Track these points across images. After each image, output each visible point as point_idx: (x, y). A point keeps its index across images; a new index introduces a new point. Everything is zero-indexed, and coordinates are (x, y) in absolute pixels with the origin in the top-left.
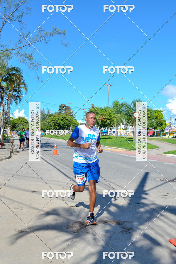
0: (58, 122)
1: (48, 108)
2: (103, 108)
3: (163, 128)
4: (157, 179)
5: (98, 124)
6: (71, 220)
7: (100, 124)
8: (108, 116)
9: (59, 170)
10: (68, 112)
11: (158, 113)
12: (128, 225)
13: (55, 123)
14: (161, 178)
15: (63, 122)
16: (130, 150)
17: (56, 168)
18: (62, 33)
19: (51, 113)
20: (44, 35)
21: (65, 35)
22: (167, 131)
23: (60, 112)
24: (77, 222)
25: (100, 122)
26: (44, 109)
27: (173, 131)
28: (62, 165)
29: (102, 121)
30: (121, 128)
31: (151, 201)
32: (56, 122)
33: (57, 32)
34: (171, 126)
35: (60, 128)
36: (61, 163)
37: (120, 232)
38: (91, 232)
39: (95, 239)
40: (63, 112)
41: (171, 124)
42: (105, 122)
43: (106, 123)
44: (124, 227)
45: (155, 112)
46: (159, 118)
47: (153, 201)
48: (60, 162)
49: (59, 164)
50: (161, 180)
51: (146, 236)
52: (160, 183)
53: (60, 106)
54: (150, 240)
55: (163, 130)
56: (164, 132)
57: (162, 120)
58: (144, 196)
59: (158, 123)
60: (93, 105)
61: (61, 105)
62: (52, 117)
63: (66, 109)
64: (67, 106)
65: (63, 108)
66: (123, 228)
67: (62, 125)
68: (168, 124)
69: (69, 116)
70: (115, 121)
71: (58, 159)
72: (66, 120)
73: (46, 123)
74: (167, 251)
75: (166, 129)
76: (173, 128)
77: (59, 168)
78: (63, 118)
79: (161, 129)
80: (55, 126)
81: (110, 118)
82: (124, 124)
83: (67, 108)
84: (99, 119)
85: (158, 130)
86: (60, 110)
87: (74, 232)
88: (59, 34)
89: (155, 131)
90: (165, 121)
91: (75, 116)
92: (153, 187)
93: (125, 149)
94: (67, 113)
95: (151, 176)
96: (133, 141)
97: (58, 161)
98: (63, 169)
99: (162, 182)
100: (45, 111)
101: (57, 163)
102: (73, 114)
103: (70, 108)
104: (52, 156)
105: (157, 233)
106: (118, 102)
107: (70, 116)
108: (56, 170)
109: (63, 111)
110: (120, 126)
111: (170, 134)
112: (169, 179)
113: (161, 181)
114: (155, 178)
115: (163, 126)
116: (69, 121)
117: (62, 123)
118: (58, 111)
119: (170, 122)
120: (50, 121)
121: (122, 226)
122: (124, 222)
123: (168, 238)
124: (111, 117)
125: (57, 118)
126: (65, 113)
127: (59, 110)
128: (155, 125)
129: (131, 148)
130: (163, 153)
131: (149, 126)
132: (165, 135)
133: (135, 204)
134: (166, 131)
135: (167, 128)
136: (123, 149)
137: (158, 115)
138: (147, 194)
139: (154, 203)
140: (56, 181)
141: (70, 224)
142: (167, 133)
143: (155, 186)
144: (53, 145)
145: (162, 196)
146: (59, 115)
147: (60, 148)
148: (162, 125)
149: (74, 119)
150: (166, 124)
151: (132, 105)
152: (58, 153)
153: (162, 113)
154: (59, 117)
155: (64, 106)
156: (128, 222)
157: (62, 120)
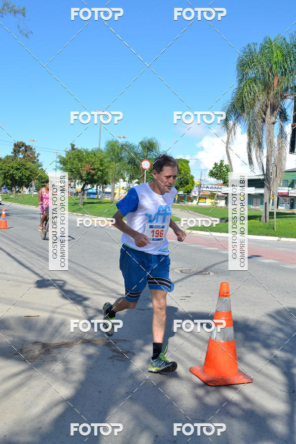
0: (11, 172)
2: (90, 150)
3: (189, 189)
4: (176, 271)
5: (81, 178)
7: (84, 178)
8: (99, 165)
9: (10, 255)
10: (29, 156)
11: (182, 164)
12: (124, 347)
13: (5, 174)
14: (181, 269)
15: (21, 172)
17: (4, 251)
18: (19, 12)
21: (24, 16)
22: (195, 194)
23: (16, 156)
24: (36, 343)
25: (84, 174)
27: (205, 195)
28: (14, 245)
29: (88, 174)
30: (121, 187)
32: (8, 173)
33: (9, 10)
34: (202, 186)
35: (14, 183)
36: (14, 242)
37: (108, 359)
39: (67, 370)
41: (202, 183)
42: (93, 175)
43: (96, 177)
44: (117, 349)
46: (183, 172)
48: (12, 241)
50: (181, 271)
52: (180, 277)
53: (15, 145)
55: (189, 192)
56: (191, 196)
57: (188, 175)
59: (182, 180)
61: (18, 142)
62: (0, 164)
63: (26, 151)
64: (27, 144)
65: (21, 149)
66: (114, 351)
67: (17, 178)
68: (198, 183)
69: (31, 163)
70: (110, 174)
71: (8, 236)
72: (26, 169)
75: (193, 190)
76: (204, 189)
77: (8, 250)
78: (19, 165)
79: (186, 191)
80: (6, 180)
81: (101, 168)
82: (126, 180)
83: (28, 149)
84: (83, 169)
85: (181, 193)
86: (15, 151)
88: (13, 13)
90: (192, 178)
91: (41, 163)
94: (28, 158)
97: (8, 238)
98: (16, 252)
99: (184, 275)
101: (6, 241)
102: (38, 160)
103: (33, 148)
106: (117, 142)
107: (33, 162)
109: (20, 153)
110: (118, 183)
111: (199, 199)
112: (195, 270)
113: (182, 274)
114: (173, 269)
115: (190, 185)
116: (31, 172)
117: (17, 175)
118: (12, 153)
119: (201, 180)
121: (113, 348)
122: (116, 341)
123: (189, 366)
124: (104, 167)
125: (9, 165)
126: (24, 158)
127: (13, 151)
130: (187, 229)
132: (192, 201)
134: (193, 194)
135: (195, 189)
137: (181, 167)
140: (0, 273)
141: (25, 346)
142: (195, 197)
145: (182, 298)
146: (13, 160)
147: (12, 217)
148: (188, 184)
149: (40, 168)
150: (193, 182)
151: (140, 148)
152: (8, 226)
153: (187, 165)
154: (13, 164)
155: (22, 144)
156: (124, 340)
157: (17, 169)
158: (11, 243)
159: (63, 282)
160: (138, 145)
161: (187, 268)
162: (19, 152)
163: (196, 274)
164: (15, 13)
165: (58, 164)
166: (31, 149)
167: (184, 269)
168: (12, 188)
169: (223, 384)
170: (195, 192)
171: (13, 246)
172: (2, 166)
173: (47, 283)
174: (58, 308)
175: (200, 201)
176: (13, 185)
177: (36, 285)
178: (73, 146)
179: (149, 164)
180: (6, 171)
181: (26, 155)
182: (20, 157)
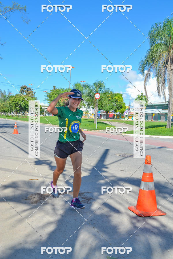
0: (19, 103)
1: (8, 90)
2: (65, 89)
3: (123, 111)
4: (117, 155)
6: (30, 193)
7: (62, 105)
9: (19, 148)
10: (30, 94)
11: (118, 96)
12: (88, 196)
13: (16, 104)
14: (120, 154)
15: (25, 103)
16: (91, 130)
17: (16, 146)
18: (22, 9)
19: (12, 95)
20: (3, 10)
21: (26, 11)
22: (126, 114)
23: (22, 94)
24: (35, 194)
26: (4, 91)
27: (132, 114)
31: (111, 174)
32: (18, 104)
33: (17, 8)
34: (130, 109)
35: (21, 109)
38: (50, 203)
39: (54, 209)
40: (25, 94)
44: (84, 197)
45: (116, 96)
46: (119, 101)
47: (112, 174)
48: (20, 140)
49: (19, 142)
50: (120, 156)
51: (106, 205)
52: (119, 159)
53: (21, 88)
54: (110, 209)
55: (122, 113)
56: (124, 115)
57: (122, 103)
58: (104, 169)
59: (118, 106)
60: (55, 87)
61: (23, 86)
62: (13, 98)
63: (28, 91)
65: (25, 90)
67: (23, 106)
68: (128, 108)
71: (18, 138)
73: (7, 104)
74: (126, 218)
75: (125, 112)
76: (132, 111)
78: (24, 99)
80: (16, 107)
82: (86, 106)
85: (118, 113)
86: (21, 91)
87: (32, 203)
89: (115, 114)
90: (125, 104)
91: (36, 98)
92: (113, 162)
93: (86, 130)
94: (28, 95)
95: (111, 152)
96: (94, 122)
98: (23, 146)
99: (121, 158)
100: (5, 92)
101: (18, 141)
102: (35, 96)
104: (12, 135)
105: (117, 202)
106: (80, 84)
107: (32, 97)
108: (16, 147)
111: (129, 117)
112: (128, 155)
114: (115, 154)
115: (123, 109)
119: (130, 106)
120: (11, 102)
122: (83, 193)
123: (127, 206)
125: (18, 99)
126: (26, 95)
127: (20, 91)
128: (115, 108)
129: (92, 129)
130: (123, 133)
131: (110, 109)
132: (124, 118)
133: (96, 177)
135: (126, 111)
136: (84, 129)
137: (118, 98)
138: (107, 168)
139: (114, 175)
140: (15, 157)
141: (29, 196)
142: (126, 116)
143: (114, 160)
144: (13, 125)
145: (121, 170)
146: (20, 96)
147: (20, 128)
148: (122, 108)
150: (125, 107)
151: (94, 87)
152: (18, 133)
153: (122, 97)
154: (20, 98)
155: (25, 87)
156: (88, 192)
157: (23, 101)
158: (20, 142)
159: (50, 162)
160: (92, 85)
161: (123, 154)
162: (24, 91)
163: (129, 157)
164: (20, 9)
165: (46, 98)
166: (31, 90)
167: (122, 154)
168: (20, 112)
169: (148, 216)
170: (126, 113)
171: (22, 143)
172: (14, 100)
173: (41, 162)
174: (48, 175)
175: (129, 118)
176: (20, 111)
177: (35, 164)
178: (54, 87)
179: (99, 95)
180: (16, 102)
181: (28, 93)
182: (24, 94)
